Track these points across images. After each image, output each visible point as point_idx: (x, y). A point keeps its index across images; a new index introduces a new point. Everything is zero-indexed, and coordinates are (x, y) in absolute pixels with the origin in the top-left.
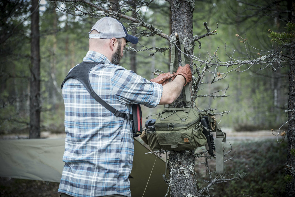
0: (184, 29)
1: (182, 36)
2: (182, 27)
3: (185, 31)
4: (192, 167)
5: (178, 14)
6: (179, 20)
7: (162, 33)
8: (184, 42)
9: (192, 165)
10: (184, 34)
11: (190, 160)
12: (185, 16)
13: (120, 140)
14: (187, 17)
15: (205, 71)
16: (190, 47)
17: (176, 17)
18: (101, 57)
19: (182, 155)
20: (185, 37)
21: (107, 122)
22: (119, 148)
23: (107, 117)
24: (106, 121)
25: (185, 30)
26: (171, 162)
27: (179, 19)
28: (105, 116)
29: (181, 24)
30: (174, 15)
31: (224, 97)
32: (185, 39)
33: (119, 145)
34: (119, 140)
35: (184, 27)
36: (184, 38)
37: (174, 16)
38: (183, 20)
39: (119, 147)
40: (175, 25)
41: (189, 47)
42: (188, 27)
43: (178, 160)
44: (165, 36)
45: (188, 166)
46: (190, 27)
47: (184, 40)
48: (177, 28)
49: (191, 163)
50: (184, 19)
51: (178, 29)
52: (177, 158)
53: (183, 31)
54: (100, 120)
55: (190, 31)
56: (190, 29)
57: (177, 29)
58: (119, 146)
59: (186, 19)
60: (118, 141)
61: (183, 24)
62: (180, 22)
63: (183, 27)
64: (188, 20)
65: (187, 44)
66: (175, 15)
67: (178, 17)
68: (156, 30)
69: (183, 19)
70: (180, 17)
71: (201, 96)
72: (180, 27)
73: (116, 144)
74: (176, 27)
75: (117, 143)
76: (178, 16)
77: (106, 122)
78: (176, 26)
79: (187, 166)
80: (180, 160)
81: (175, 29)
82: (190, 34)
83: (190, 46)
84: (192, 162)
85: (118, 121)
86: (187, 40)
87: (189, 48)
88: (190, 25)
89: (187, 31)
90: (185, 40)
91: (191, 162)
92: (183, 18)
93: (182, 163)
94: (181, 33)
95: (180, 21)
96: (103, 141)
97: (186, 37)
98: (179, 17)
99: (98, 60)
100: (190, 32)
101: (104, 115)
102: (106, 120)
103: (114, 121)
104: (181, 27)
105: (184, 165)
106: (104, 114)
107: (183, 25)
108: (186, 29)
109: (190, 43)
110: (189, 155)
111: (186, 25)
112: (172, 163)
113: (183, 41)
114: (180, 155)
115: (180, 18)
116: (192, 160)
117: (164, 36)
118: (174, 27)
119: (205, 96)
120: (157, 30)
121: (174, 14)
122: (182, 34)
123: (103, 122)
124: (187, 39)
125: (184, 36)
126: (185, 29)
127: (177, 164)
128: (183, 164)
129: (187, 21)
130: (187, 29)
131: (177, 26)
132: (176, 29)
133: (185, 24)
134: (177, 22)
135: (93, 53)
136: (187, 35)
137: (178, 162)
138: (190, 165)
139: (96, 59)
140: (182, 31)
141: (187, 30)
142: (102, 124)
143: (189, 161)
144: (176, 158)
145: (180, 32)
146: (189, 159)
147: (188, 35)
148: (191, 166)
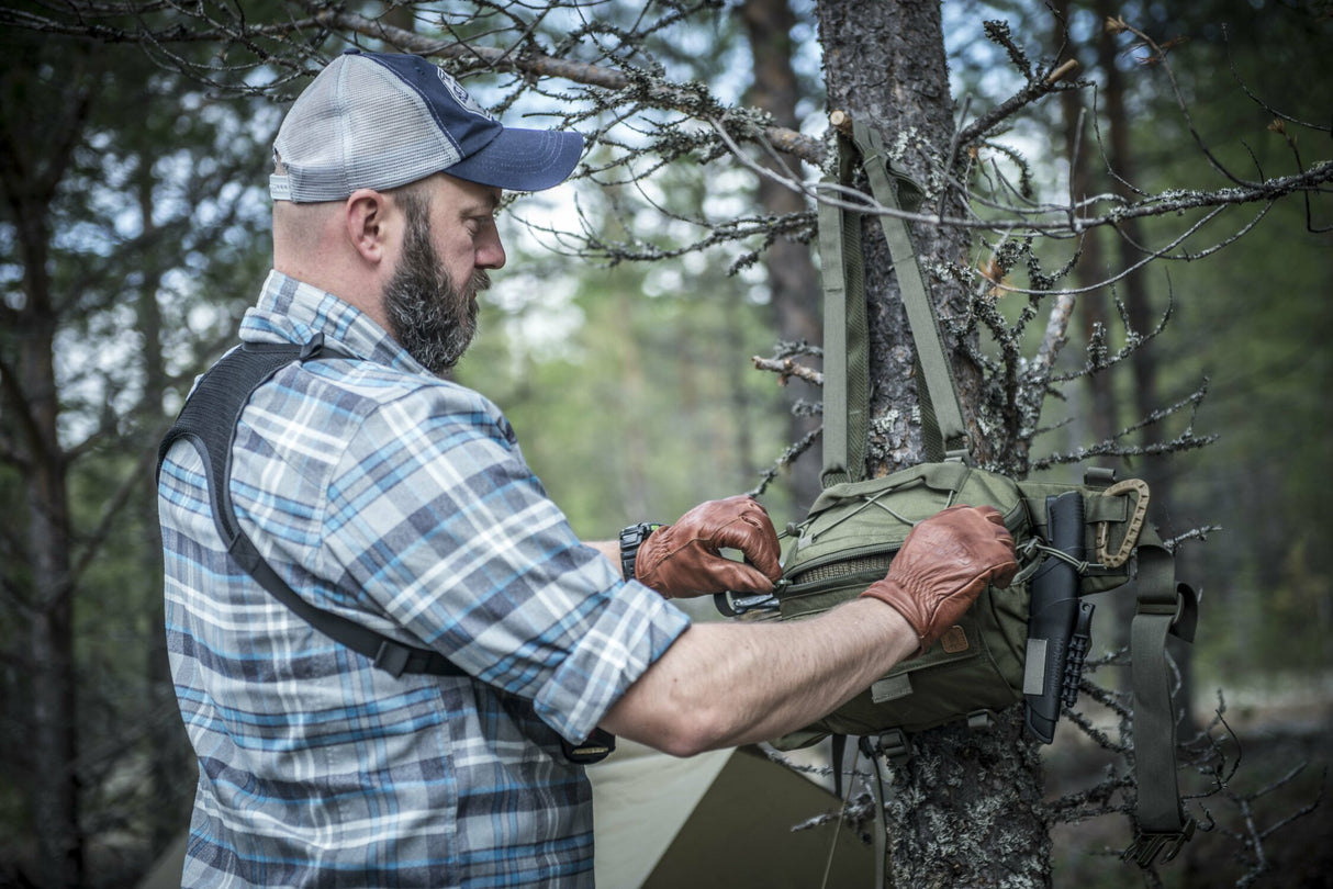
0: (891, 85)
1: (886, 123)
2: (879, 72)
3: (900, 98)
4: (1030, 883)
5: (848, 8)
6: (859, 38)
7: (776, 126)
8: (898, 156)
9: (1032, 872)
10: (894, 111)
11: (1011, 844)
12: (887, 13)
13: (453, 811)
14: (902, 14)
15: (1030, 309)
16: (936, 184)
17: (839, 25)
18: (323, 311)
19: (960, 818)
20: (900, 127)
21: (326, 707)
22: (447, 857)
23: (325, 680)
24: (322, 704)
25: (898, 91)
26: (904, 865)
27: (858, 32)
28: (312, 676)
29: (870, 59)
30: (827, 17)
31: (1186, 449)
32: (903, 137)
33: (447, 842)
34: (449, 806)
35: (889, 71)
36: (896, 134)
37: (828, 23)
38: (881, 32)
39: (451, 852)
40: (838, 73)
41: (931, 180)
42: (913, 70)
43: (939, 851)
44: (792, 143)
45: (1006, 879)
46: (927, 66)
47: (896, 149)
48: (854, 84)
49: (1024, 862)
50: (886, 29)
51: (857, 91)
52: (934, 839)
53: (887, 94)
54: (290, 698)
55: (930, 89)
56: (929, 82)
57: (851, 93)
58: (447, 848)
59: (897, 28)
60: (440, 817)
61: (885, 57)
62: (864, 46)
63: (885, 75)
64: (908, 28)
65: (920, 168)
66: (835, 15)
67: (849, 24)
68: (738, 113)
69: (878, 29)
70: (860, 19)
71: (1053, 461)
72: (865, 77)
73: (431, 837)
74: (845, 80)
75: (437, 829)
76: (850, 19)
77: (323, 711)
78: (846, 74)
79: (1003, 883)
80: (950, 850)
81: (841, 96)
82: (932, 109)
83: (936, 174)
84: (1028, 854)
85: (403, 698)
86: (912, 142)
87: (931, 189)
88: (927, 59)
89: (908, 93)
90: (904, 147)
91: (1021, 854)
92: (878, 21)
93: (967, 866)
94: (876, 110)
95: (863, 41)
96: (340, 822)
97: (909, 131)
98: (855, 22)
99: (302, 327)
100: (932, 99)
101: (303, 670)
102: (318, 701)
103: (375, 701)
104: (871, 77)
105: (976, 876)
106: (304, 666)
107: (885, 62)
108: (902, 83)
109: (935, 157)
110: (1003, 813)
111: (900, 60)
112: (906, 870)
113: (890, 154)
114: (949, 819)
115: (861, 26)
116: (1026, 844)
117: (784, 141)
118: (837, 86)
119: (1075, 459)
120: (744, 113)
121: (830, 12)
122: (885, 114)
123: (304, 713)
124: (911, 139)
125: (893, 122)
126: (897, 85)
127: (940, 875)
128: (973, 873)
129: (904, 39)
130: (910, 86)
131: (852, 73)
132: (844, 91)
133: (893, 54)
134: (846, 50)
135: (283, 291)
136: (909, 115)
137: (941, 860)
138: (1016, 872)
139: (296, 322)
140: (880, 100)
141: (910, 89)
142: (301, 719)
143: (1010, 850)
144: (927, 839)
145: (868, 106)
146: (1009, 837)
147: (916, 117)
148: (1021, 879)
